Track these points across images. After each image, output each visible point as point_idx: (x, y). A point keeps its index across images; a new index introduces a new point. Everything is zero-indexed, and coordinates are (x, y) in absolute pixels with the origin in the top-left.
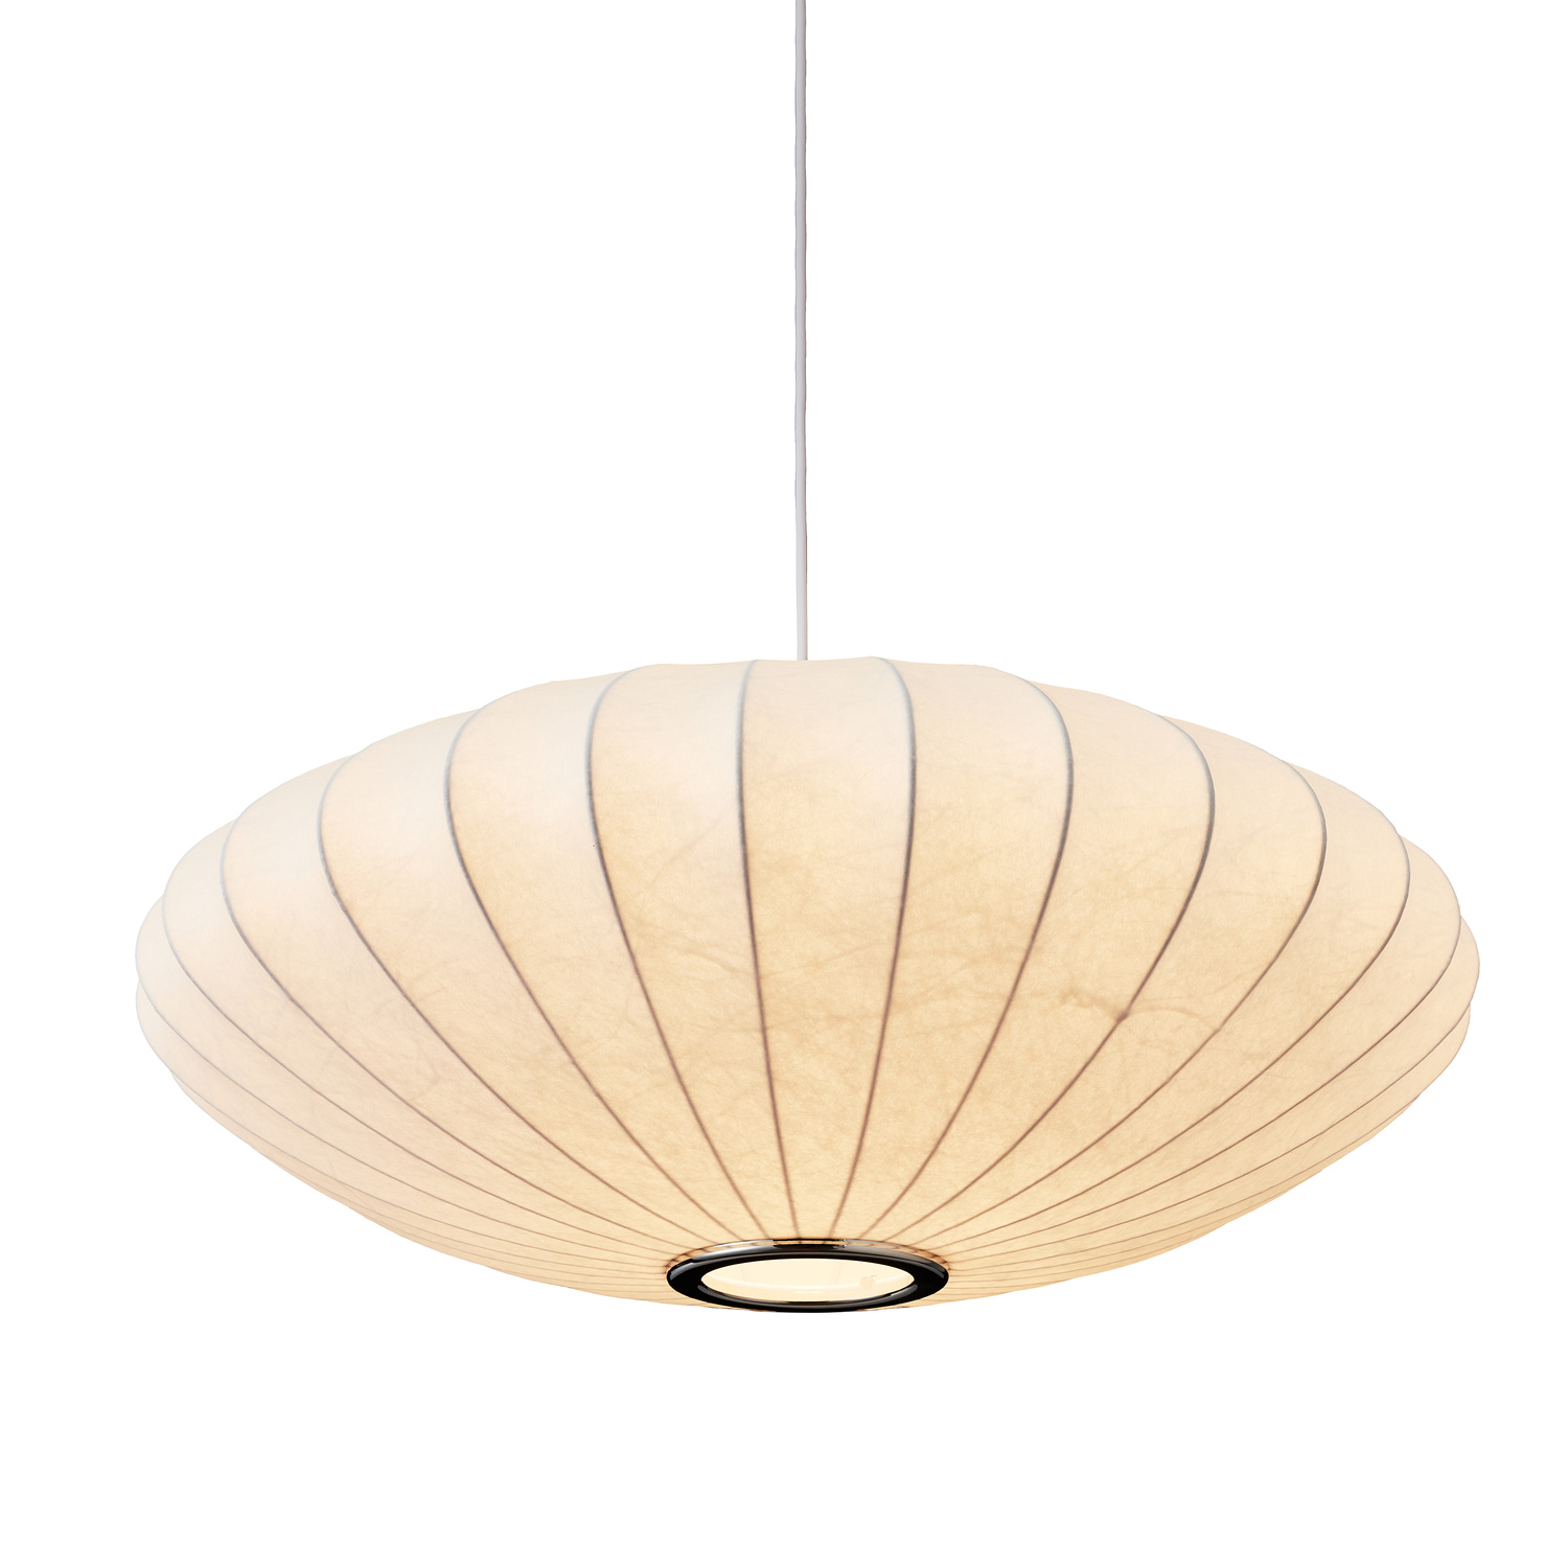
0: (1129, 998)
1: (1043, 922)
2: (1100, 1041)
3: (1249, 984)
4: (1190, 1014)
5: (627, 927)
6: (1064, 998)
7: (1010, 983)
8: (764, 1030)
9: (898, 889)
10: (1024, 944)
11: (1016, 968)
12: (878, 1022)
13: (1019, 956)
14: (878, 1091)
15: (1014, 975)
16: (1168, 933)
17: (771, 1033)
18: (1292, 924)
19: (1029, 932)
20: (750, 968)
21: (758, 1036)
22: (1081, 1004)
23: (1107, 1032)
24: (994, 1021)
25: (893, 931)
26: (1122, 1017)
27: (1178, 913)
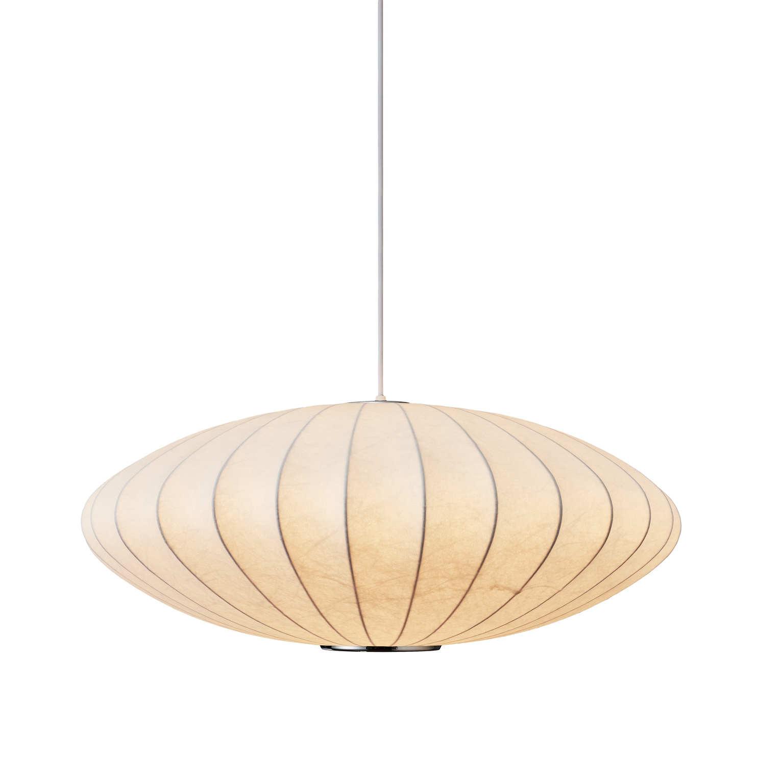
0: (521, 587)
1: (483, 566)
2: (507, 600)
3: (575, 575)
4: (548, 587)
5: (296, 569)
6: (492, 588)
7: (468, 586)
8: (358, 603)
9: (417, 558)
10: (474, 573)
11: (471, 581)
12: (409, 601)
13: (472, 577)
14: (409, 619)
15: (470, 583)
16: (539, 565)
17: (362, 605)
18: (595, 553)
19: (476, 569)
20: (352, 585)
21: (356, 605)
22: (499, 590)
23: (511, 598)
24: (460, 598)
25: (415, 572)
26: (518, 593)
27: (544, 558)
